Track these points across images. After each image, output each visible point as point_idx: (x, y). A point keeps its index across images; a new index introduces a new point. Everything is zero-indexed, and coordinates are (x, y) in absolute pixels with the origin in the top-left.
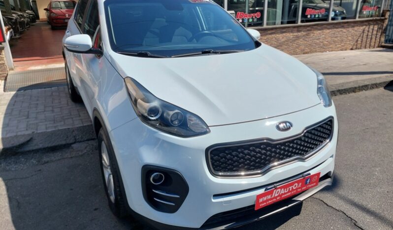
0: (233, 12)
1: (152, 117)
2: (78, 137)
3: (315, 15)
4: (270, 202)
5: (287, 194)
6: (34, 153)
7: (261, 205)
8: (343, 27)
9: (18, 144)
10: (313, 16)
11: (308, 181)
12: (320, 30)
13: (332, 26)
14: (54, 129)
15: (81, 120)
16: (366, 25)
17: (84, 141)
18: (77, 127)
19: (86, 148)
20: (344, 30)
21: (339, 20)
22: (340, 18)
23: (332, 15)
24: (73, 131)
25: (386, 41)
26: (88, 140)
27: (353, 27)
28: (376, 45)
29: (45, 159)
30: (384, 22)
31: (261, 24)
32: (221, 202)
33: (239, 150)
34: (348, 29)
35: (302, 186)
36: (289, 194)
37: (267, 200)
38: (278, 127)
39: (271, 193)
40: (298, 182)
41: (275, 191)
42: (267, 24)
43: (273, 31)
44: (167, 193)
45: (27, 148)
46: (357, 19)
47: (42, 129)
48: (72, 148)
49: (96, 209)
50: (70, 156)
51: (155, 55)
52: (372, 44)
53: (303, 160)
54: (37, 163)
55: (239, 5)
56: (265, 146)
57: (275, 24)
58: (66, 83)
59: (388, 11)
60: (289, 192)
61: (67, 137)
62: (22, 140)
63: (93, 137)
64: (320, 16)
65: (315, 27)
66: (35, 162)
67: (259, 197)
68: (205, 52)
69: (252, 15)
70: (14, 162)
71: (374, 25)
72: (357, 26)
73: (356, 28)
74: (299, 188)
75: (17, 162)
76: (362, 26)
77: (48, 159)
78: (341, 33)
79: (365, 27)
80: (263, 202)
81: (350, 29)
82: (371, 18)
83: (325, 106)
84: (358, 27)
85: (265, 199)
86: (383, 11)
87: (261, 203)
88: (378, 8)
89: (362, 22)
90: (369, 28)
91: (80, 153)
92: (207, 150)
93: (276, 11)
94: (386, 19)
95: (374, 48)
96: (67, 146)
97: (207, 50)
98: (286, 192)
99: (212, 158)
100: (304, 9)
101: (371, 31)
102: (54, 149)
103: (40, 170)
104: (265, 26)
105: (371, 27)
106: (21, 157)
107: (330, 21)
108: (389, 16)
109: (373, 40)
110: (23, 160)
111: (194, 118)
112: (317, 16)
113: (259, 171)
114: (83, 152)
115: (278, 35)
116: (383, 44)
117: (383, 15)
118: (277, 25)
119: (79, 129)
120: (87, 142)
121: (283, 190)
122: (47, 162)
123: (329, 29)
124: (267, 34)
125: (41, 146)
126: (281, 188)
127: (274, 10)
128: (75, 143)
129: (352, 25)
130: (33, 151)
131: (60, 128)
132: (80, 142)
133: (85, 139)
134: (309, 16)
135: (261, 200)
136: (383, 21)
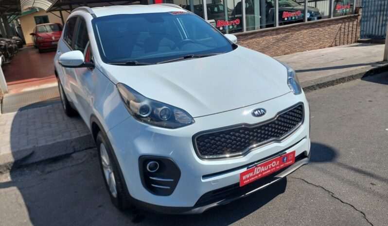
0: (213, 21)
1: (144, 114)
2: (76, 148)
3: (292, 17)
4: (252, 179)
5: (267, 172)
6: (37, 165)
7: (245, 182)
8: (319, 26)
9: (21, 158)
10: (290, 19)
11: (285, 159)
12: (298, 31)
13: (309, 26)
14: (53, 142)
15: (78, 131)
16: (340, 23)
17: (83, 150)
18: (75, 139)
19: (85, 156)
20: (321, 29)
21: (316, 20)
22: (316, 18)
23: (308, 15)
24: (72, 142)
25: (362, 37)
26: (86, 149)
27: (329, 25)
28: (353, 41)
29: (48, 169)
30: (357, 19)
31: (241, 30)
32: (210, 182)
33: (221, 136)
34: (324, 28)
35: (280, 164)
36: (269, 171)
37: (250, 178)
38: (253, 114)
39: (253, 171)
40: (276, 160)
41: (256, 168)
42: (247, 29)
43: (253, 36)
44: (162, 178)
45: (30, 161)
46: (332, 18)
47: (42, 143)
48: (72, 157)
49: (100, 206)
50: (70, 165)
51: (142, 63)
52: (350, 40)
53: (279, 141)
54: (41, 173)
55: (220, 14)
56: (243, 131)
57: (254, 29)
58: (60, 100)
59: (361, 7)
60: (269, 169)
61: (67, 148)
62: (25, 154)
63: (91, 146)
64: (297, 18)
65: (292, 28)
66: (38, 172)
67: (242, 174)
68: (187, 57)
69: (232, 22)
70: (19, 174)
71: (349, 22)
72: (333, 24)
73: (332, 27)
74: (278, 166)
75: (22, 174)
76: (338, 24)
77: (51, 169)
78: (318, 32)
79: (340, 24)
80: (246, 179)
81: (327, 28)
82: (346, 16)
83: (295, 94)
84: (334, 26)
85: (248, 176)
86: (356, 8)
87: (245, 180)
88: (351, 5)
89: (337, 20)
90: (345, 25)
91: (80, 161)
92: (193, 137)
93: (254, 17)
94: (359, 15)
95: (351, 43)
96: (67, 156)
97: (188, 55)
98: (266, 169)
99: (198, 144)
100: (281, 13)
101: (347, 28)
102: (55, 160)
103: (44, 179)
104: (245, 31)
105: (347, 24)
106: (25, 169)
107: (306, 22)
108: (362, 12)
109: (350, 36)
110: (28, 171)
111: (180, 112)
112: (293, 18)
113: (241, 153)
114: (83, 160)
115: (258, 39)
116: (359, 39)
117: (356, 12)
118: (257, 29)
119: (77, 140)
120: (86, 151)
121: (263, 167)
122: (51, 172)
123: (306, 29)
124: (248, 39)
125: (43, 158)
126: (261, 166)
127: (253, 15)
128: (74, 152)
129: (328, 23)
130: (36, 163)
131: (59, 141)
132: (80, 151)
133: (84, 148)
134: (286, 19)
135: (244, 178)
136: (356, 17)
